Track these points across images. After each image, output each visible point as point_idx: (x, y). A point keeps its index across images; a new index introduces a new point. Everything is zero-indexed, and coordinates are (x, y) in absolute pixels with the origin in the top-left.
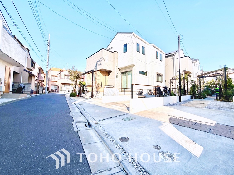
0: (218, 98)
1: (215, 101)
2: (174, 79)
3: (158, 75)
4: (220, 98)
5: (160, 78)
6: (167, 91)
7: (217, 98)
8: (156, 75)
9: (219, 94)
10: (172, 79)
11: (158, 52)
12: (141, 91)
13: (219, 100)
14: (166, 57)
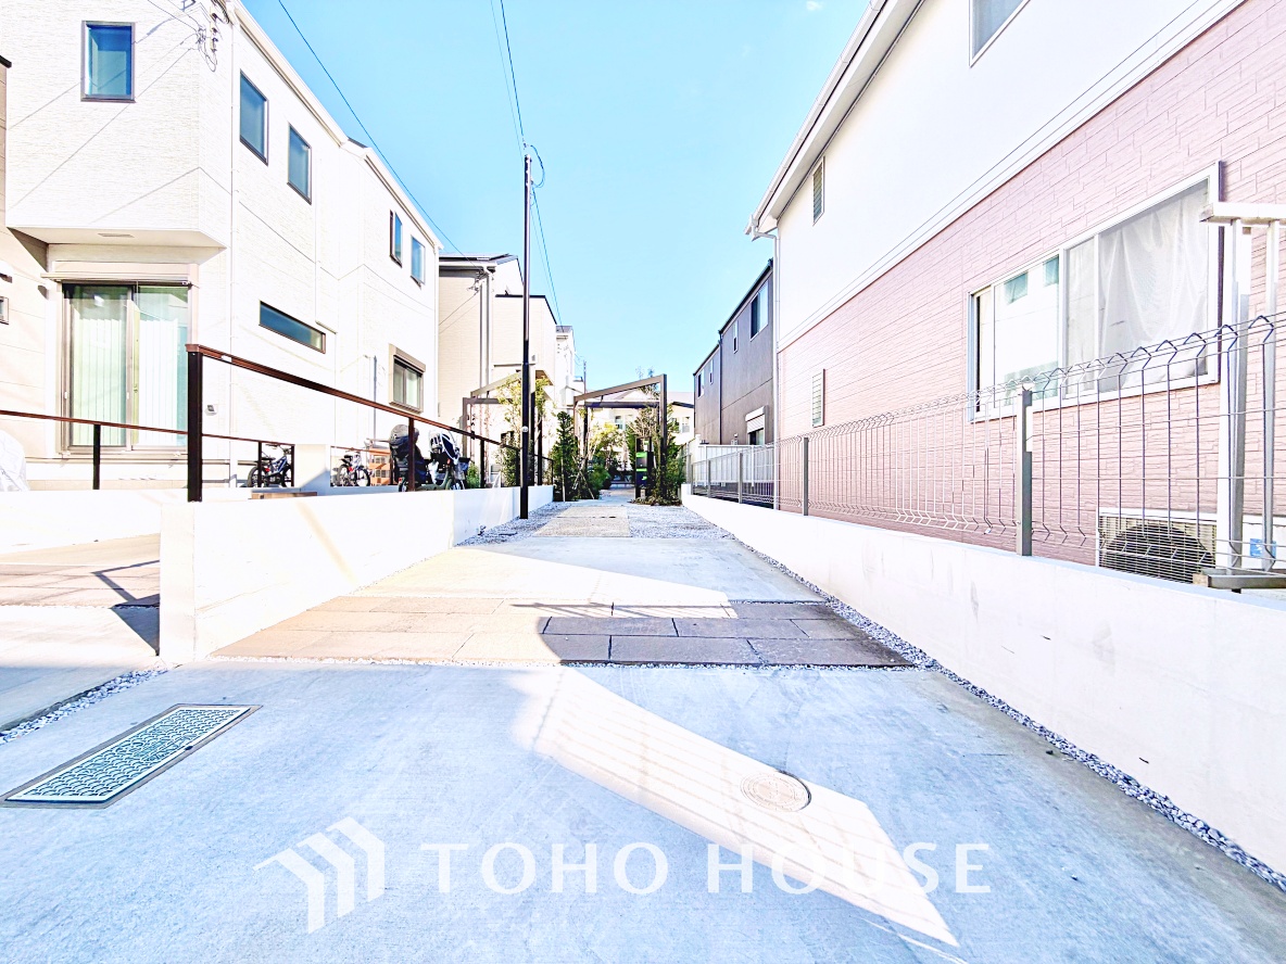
0: (643, 492)
1: (635, 505)
2: (481, 401)
3: (401, 363)
4: (648, 494)
5: (412, 384)
6: (456, 461)
7: (638, 495)
8: (387, 364)
9: (645, 478)
10: (475, 399)
11: (399, 223)
12: (276, 454)
13: (647, 500)
14: (444, 271)
